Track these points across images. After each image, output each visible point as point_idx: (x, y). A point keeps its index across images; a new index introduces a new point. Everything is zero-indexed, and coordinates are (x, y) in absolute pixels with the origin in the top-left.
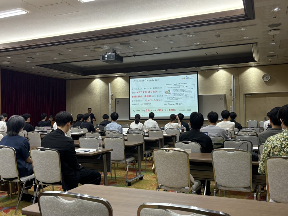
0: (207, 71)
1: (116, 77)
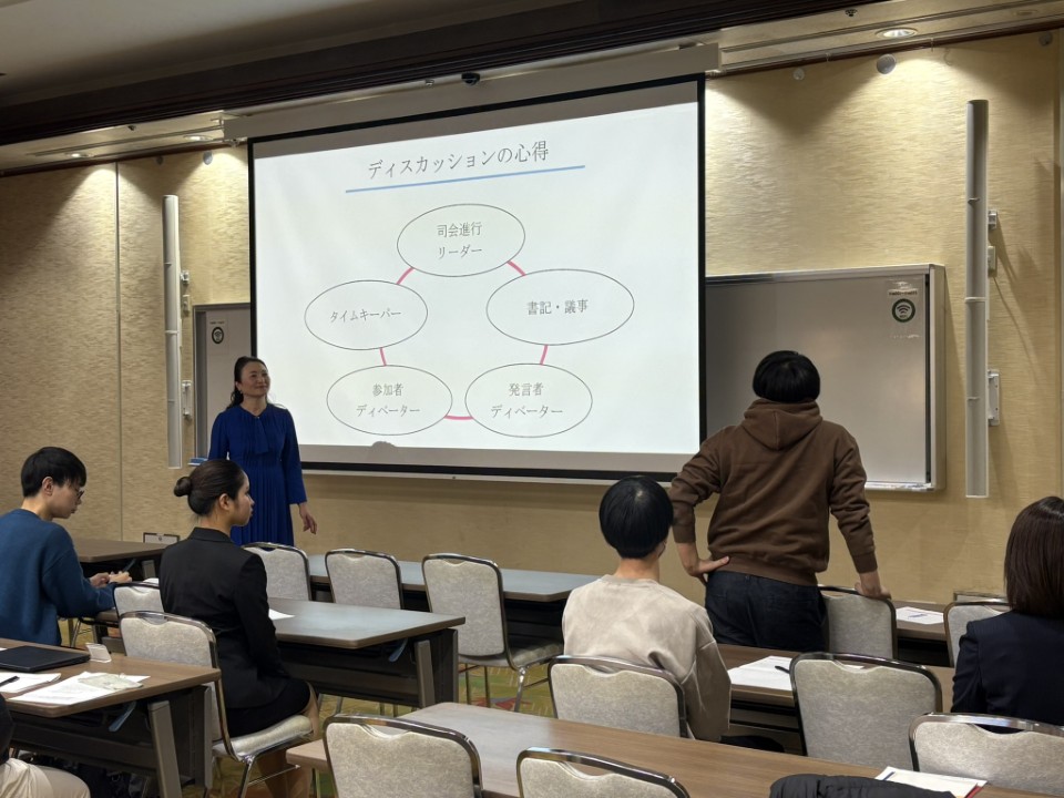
0: (798, 73)
1: (204, 150)
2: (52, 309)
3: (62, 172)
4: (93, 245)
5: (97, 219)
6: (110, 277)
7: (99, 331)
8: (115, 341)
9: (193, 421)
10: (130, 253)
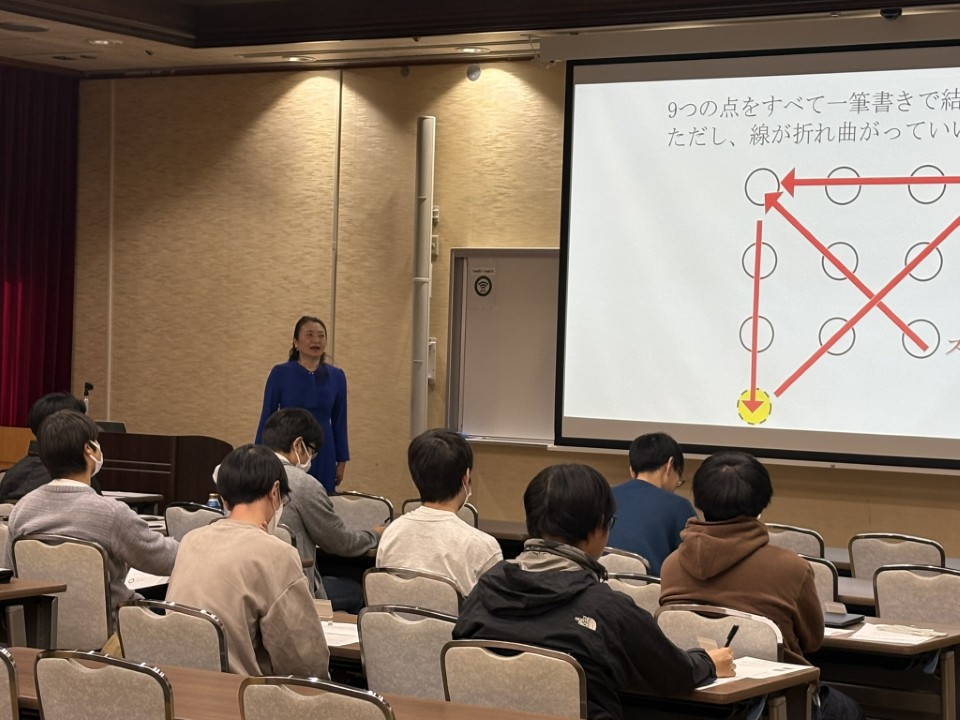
2: (238, 243)
4: (302, 168)
5: (309, 137)
6: (324, 208)
7: (306, 273)
8: (330, 284)
9: (443, 390)
10: (357, 181)
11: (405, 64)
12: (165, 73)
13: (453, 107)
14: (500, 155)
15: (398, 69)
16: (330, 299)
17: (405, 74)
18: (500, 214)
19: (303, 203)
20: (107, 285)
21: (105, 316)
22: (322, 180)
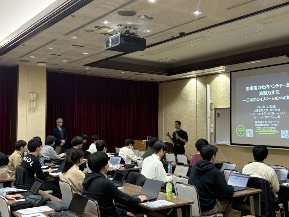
1: (217, 74)
2: (181, 109)
3: (184, 80)
4: (191, 95)
5: (192, 90)
6: (194, 102)
7: (192, 114)
8: (195, 116)
9: (214, 134)
10: (199, 97)
11: (207, 75)
12: (170, 81)
13: (215, 82)
14: (223, 90)
15: (206, 76)
16: (195, 118)
17: (207, 77)
18: (223, 101)
19: (191, 101)
20: (163, 117)
21: (163, 123)
22: (194, 97)
